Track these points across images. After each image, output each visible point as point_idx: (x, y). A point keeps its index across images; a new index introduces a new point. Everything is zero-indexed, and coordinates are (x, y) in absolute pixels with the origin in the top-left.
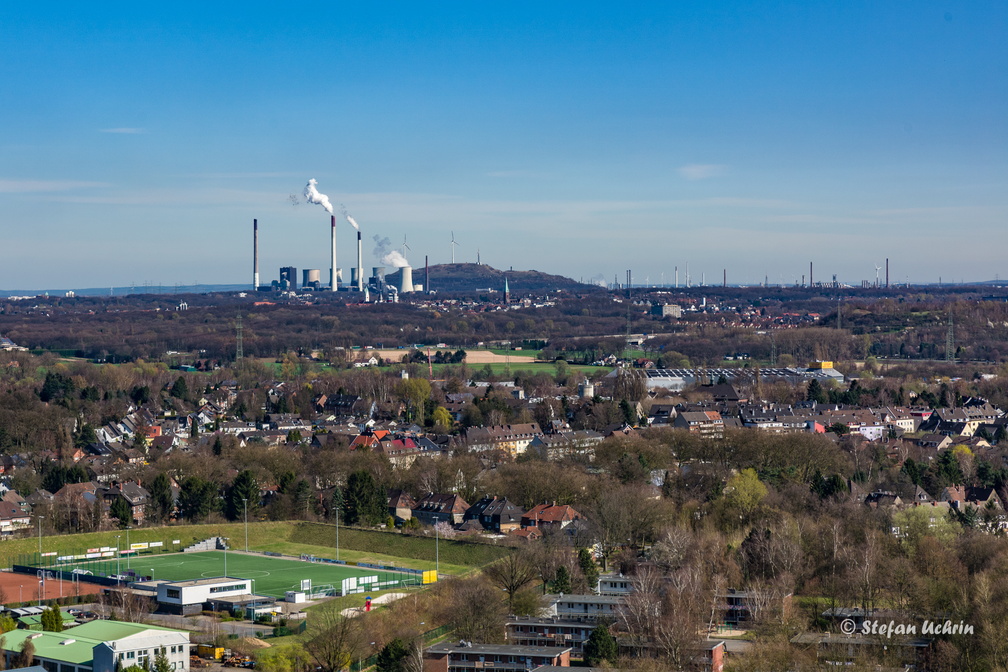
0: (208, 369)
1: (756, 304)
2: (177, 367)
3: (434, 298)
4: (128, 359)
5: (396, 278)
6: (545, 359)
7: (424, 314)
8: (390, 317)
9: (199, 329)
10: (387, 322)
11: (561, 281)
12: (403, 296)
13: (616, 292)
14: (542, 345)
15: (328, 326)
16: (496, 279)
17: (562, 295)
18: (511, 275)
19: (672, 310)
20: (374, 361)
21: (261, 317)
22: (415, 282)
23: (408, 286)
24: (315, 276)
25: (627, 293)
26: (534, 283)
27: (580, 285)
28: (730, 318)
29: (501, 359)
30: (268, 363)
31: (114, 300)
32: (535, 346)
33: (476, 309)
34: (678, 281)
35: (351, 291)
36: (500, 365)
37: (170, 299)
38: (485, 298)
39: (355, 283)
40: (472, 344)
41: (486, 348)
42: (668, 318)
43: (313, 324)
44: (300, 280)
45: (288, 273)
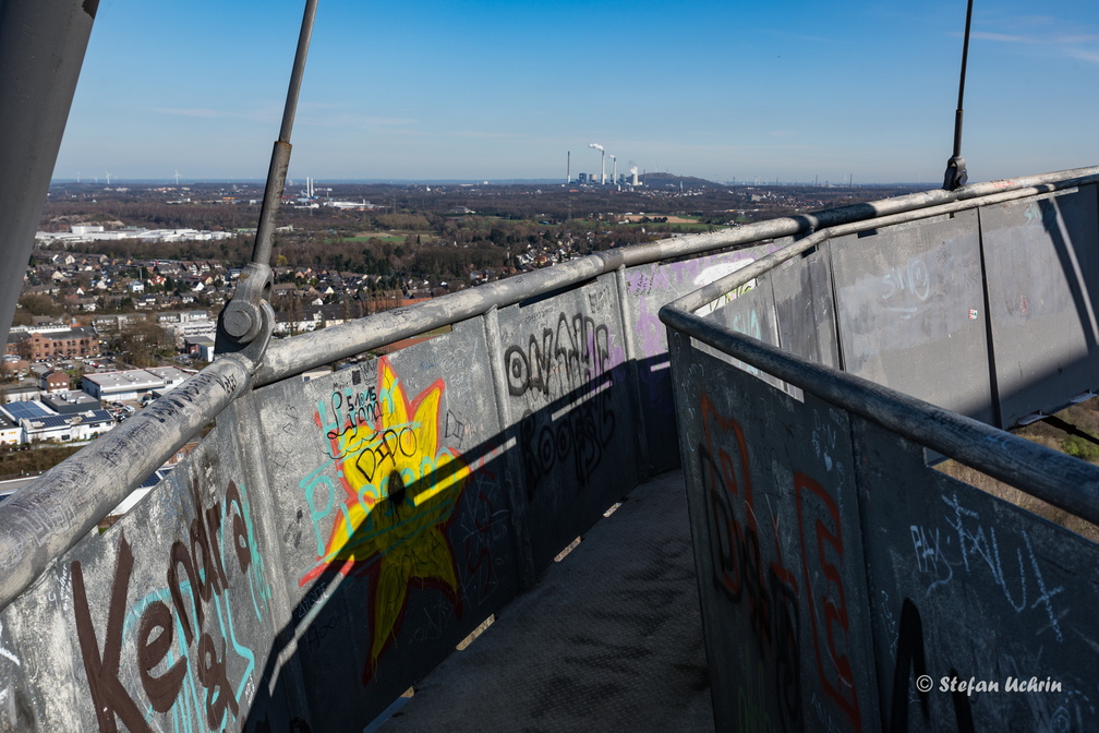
0: (555, 223)
1: (793, 195)
2: (541, 222)
3: (649, 189)
4: (520, 218)
5: (631, 179)
6: (702, 221)
7: (645, 198)
8: (631, 199)
9: (549, 203)
10: (630, 202)
11: (704, 182)
12: (635, 188)
13: (729, 188)
14: (700, 214)
15: (604, 203)
16: (677, 180)
17: (705, 189)
18: (681, 179)
19: (755, 198)
20: (627, 221)
21: (574, 198)
22: (639, 181)
23: (636, 183)
24: (595, 177)
25: (734, 188)
26: (692, 183)
27: (712, 183)
28: (782, 201)
29: (683, 221)
30: (580, 221)
31: (507, 187)
32: (697, 214)
33: (668, 195)
34: (758, 181)
35: (610, 184)
36: (683, 224)
37: (534, 187)
38: (671, 190)
39: (612, 181)
40: (669, 213)
41: (675, 215)
42: (755, 202)
43: (598, 202)
44: (588, 177)
45: (583, 176)
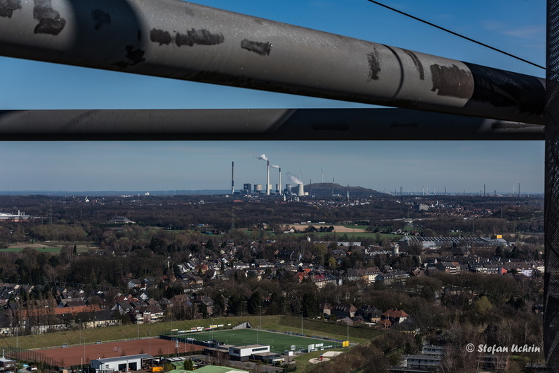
0: (218, 233)
1: (461, 204)
2: (204, 232)
3: (315, 199)
4: (181, 229)
5: (296, 189)
6: (368, 230)
7: (311, 207)
8: (296, 208)
9: (212, 213)
10: (295, 211)
11: (370, 191)
12: (301, 198)
13: (397, 198)
14: (368, 224)
15: (269, 213)
16: (343, 190)
17: (373, 199)
18: (348, 189)
19: (423, 207)
20: (292, 231)
21: (238, 208)
22: (305, 191)
23: (302, 193)
24: (259, 188)
25: (402, 198)
26: (359, 193)
27: (379, 193)
28: (450, 211)
29: (350, 230)
30: (245, 231)
31: (169, 198)
32: (364, 224)
33: (335, 205)
34: (426, 191)
35: (275, 195)
36: (350, 233)
37: (196, 198)
38: (337, 199)
39: (278, 191)
40: (335, 222)
41: (342, 224)
42: (423, 211)
43: (262, 212)
44: (253, 188)
45: (247, 186)
